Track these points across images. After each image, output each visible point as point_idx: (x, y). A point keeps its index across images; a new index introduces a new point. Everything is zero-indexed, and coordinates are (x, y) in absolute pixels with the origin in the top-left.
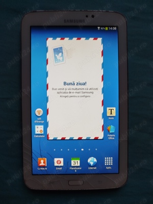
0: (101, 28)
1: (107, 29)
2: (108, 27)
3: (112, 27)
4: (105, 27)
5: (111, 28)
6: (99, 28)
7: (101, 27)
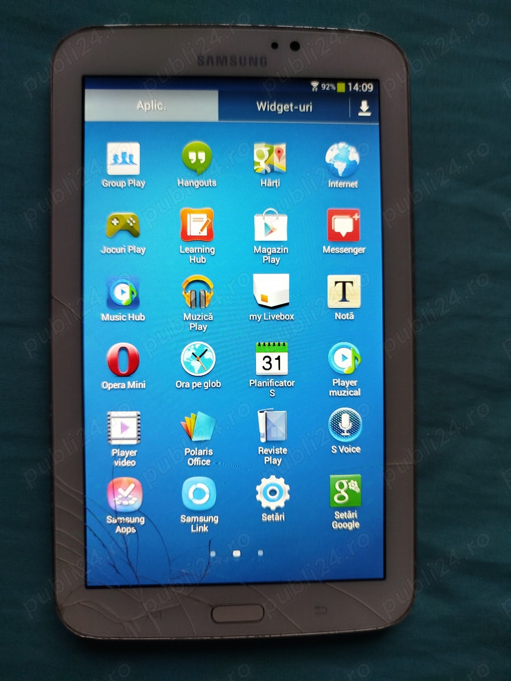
0: (324, 86)
1: (341, 88)
2: (346, 81)
3: (360, 81)
4: (335, 81)
5: (356, 87)
6: (315, 84)
7: (321, 80)
